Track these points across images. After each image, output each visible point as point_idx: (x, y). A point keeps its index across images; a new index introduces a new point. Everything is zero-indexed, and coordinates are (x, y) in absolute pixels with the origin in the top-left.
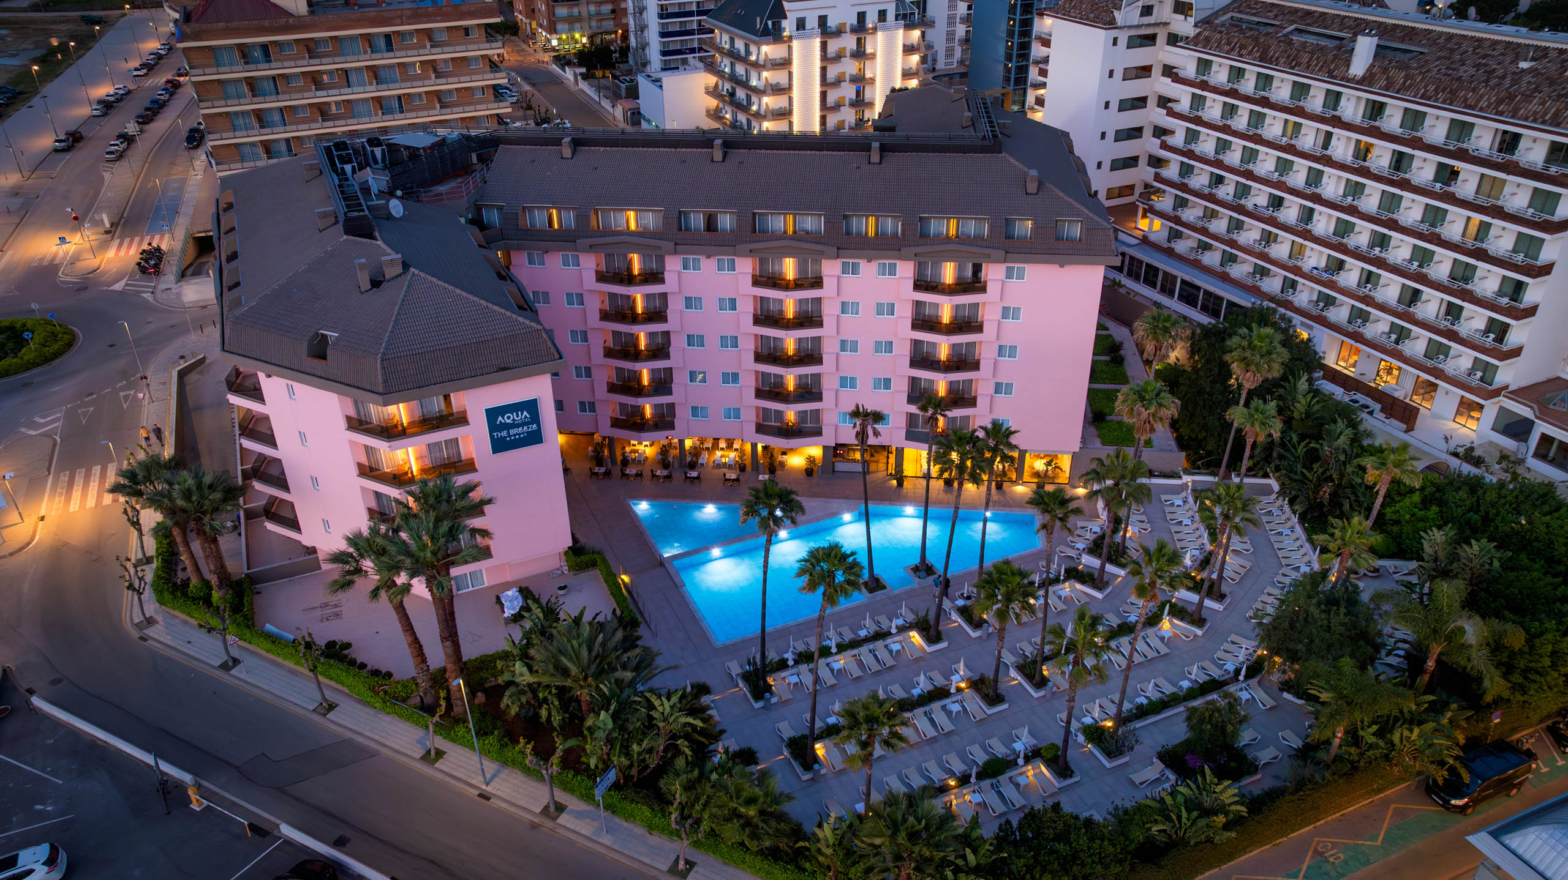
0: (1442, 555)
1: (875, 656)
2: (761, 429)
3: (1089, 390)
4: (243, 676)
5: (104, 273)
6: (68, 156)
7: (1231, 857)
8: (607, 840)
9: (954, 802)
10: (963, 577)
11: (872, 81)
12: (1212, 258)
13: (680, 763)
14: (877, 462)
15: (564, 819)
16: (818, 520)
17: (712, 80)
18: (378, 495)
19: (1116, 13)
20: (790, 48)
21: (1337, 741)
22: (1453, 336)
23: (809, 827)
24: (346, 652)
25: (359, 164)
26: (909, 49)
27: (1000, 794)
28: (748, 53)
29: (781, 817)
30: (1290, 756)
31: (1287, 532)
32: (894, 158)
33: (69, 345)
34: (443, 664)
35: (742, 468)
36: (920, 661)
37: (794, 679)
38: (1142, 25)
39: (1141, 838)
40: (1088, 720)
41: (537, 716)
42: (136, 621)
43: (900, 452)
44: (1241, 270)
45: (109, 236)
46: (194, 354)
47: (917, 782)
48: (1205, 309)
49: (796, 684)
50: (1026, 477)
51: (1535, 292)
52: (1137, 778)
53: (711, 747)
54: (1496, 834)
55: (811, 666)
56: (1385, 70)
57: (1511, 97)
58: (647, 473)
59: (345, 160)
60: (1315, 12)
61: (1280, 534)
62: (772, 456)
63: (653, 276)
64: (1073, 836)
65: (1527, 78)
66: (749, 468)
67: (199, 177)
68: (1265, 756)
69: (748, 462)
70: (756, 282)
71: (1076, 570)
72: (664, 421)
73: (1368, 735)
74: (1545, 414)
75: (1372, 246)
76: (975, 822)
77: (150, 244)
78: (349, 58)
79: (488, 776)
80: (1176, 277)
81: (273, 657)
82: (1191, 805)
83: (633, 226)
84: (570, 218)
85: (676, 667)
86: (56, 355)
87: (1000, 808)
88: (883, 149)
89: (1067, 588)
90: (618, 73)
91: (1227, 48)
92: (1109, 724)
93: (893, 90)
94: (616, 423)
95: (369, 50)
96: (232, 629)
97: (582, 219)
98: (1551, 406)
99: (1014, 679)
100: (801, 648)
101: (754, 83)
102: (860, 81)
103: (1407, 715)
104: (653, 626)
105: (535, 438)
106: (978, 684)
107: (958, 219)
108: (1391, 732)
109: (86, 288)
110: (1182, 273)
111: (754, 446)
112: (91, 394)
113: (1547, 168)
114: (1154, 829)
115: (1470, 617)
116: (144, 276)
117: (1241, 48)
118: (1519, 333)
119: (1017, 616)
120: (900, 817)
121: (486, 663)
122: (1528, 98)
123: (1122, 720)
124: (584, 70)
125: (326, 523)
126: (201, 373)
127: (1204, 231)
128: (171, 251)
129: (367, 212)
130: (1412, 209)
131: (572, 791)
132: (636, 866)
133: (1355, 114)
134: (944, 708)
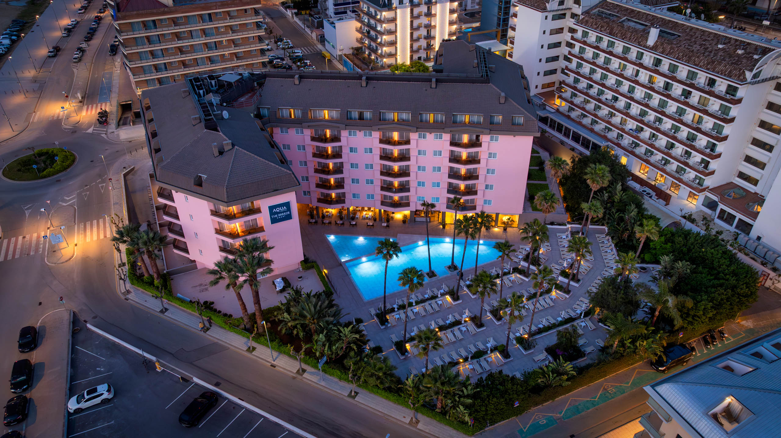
0: (668, 266)
1: (431, 306)
2: (383, 203)
3: (527, 184)
4: (170, 316)
5: (82, 124)
6: (55, 60)
7: (570, 391)
8: (323, 383)
9: (461, 369)
10: (469, 271)
11: (435, 27)
12: (587, 121)
13: (352, 354)
14: (434, 216)
15: (305, 375)
16: (408, 244)
17: (359, 25)
18: (223, 241)
19: (547, 4)
20: (396, 13)
21: (615, 345)
22: (686, 164)
23: (403, 379)
24: (212, 306)
25: (206, 90)
26: (452, 11)
27: (480, 365)
28: (376, 15)
29: (392, 375)
30: (599, 350)
31: (609, 251)
32: (442, 86)
33: (74, 161)
34: (253, 311)
35: (375, 220)
36: (450, 309)
37: (397, 316)
38: (559, 10)
39: (534, 384)
40: (518, 334)
41: (292, 333)
42: (123, 292)
43: (444, 214)
44: (600, 127)
45: (81, 104)
46: (129, 166)
47: (447, 360)
48: (583, 145)
49: (398, 318)
50: (499, 224)
51: (720, 147)
52: (536, 359)
53: (364, 347)
54: (653, 387)
55: (405, 310)
56: (662, 44)
57: (713, 62)
58: (333, 222)
59: (200, 88)
60: (636, 10)
61: (606, 252)
62: (388, 215)
63: (336, 139)
64: (506, 384)
65: (721, 53)
66: (378, 220)
67: (118, 71)
68: (589, 349)
69: (377, 216)
70: (381, 141)
71: (517, 268)
72: (340, 200)
73: (628, 343)
74: (723, 201)
75: (655, 122)
76: (468, 378)
77: (101, 109)
78: (192, 25)
79: (274, 358)
80: (570, 130)
81: (182, 308)
82: (553, 371)
83: (327, 117)
84: (299, 113)
85: (349, 314)
86: (69, 166)
87: (480, 370)
88: (437, 81)
89: (513, 277)
90: (313, 13)
91: (595, 26)
92: (526, 336)
93: (443, 40)
94: (319, 200)
95: (201, 21)
96: (164, 296)
97: (305, 114)
98: (726, 196)
99: (489, 317)
100: (401, 303)
101: (379, 29)
102: (429, 27)
103: (644, 335)
104: (338, 292)
105: (289, 217)
106: (473, 319)
107: (470, 115)
108: (636, 342)
109: (75, 132)
110: (573, 128)
111: (380, 211)
112: (87, 186)
113: (725, 95)
114: (539, 381)
115: (671, 296)
116: (101, 125)
117: (602, 27)
118: (714, 165)
119: (489, 294)
120: (438, 377)
121: (270, 311)
122: (720, 63)
123: (531, 334)
124: (296, 11)
125: (201, 251)
126: (133, 175)
127: (583, 109)
128: (111, 112)
129: (213, 117)
130: (672, 107)
131: (309, 364)
132: (335, 394)
133: (649, 63)
134: (459, 329)
